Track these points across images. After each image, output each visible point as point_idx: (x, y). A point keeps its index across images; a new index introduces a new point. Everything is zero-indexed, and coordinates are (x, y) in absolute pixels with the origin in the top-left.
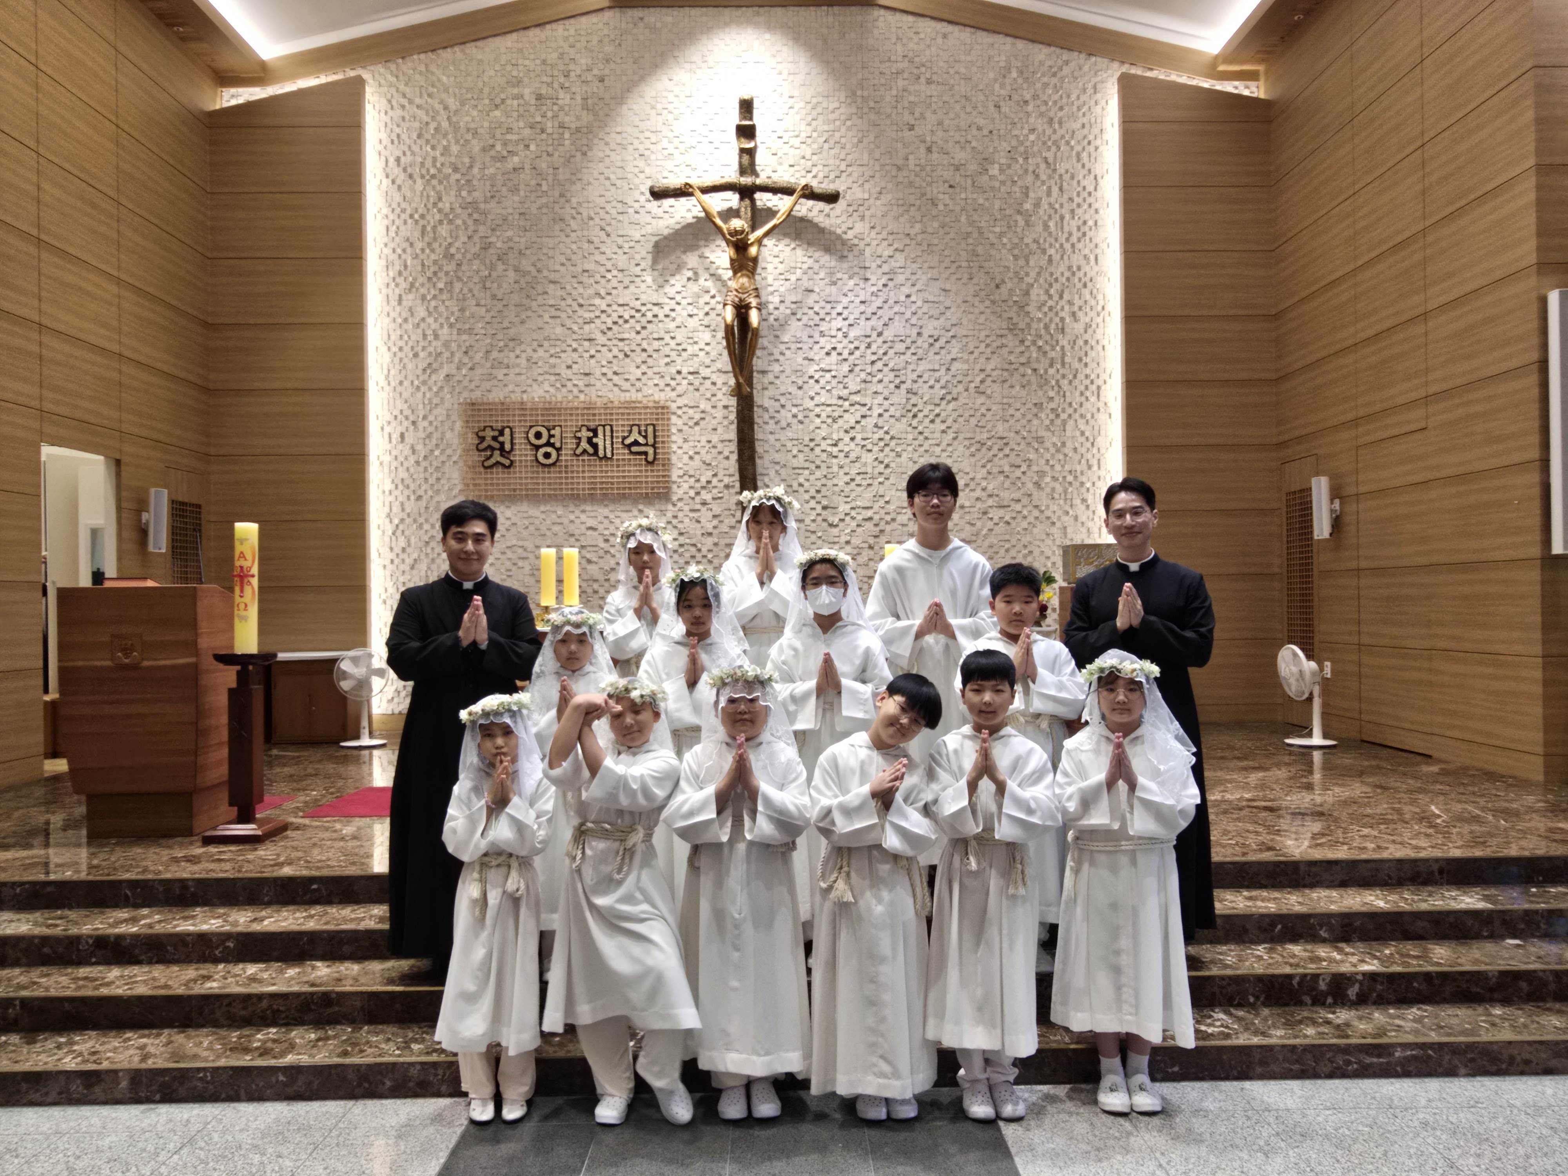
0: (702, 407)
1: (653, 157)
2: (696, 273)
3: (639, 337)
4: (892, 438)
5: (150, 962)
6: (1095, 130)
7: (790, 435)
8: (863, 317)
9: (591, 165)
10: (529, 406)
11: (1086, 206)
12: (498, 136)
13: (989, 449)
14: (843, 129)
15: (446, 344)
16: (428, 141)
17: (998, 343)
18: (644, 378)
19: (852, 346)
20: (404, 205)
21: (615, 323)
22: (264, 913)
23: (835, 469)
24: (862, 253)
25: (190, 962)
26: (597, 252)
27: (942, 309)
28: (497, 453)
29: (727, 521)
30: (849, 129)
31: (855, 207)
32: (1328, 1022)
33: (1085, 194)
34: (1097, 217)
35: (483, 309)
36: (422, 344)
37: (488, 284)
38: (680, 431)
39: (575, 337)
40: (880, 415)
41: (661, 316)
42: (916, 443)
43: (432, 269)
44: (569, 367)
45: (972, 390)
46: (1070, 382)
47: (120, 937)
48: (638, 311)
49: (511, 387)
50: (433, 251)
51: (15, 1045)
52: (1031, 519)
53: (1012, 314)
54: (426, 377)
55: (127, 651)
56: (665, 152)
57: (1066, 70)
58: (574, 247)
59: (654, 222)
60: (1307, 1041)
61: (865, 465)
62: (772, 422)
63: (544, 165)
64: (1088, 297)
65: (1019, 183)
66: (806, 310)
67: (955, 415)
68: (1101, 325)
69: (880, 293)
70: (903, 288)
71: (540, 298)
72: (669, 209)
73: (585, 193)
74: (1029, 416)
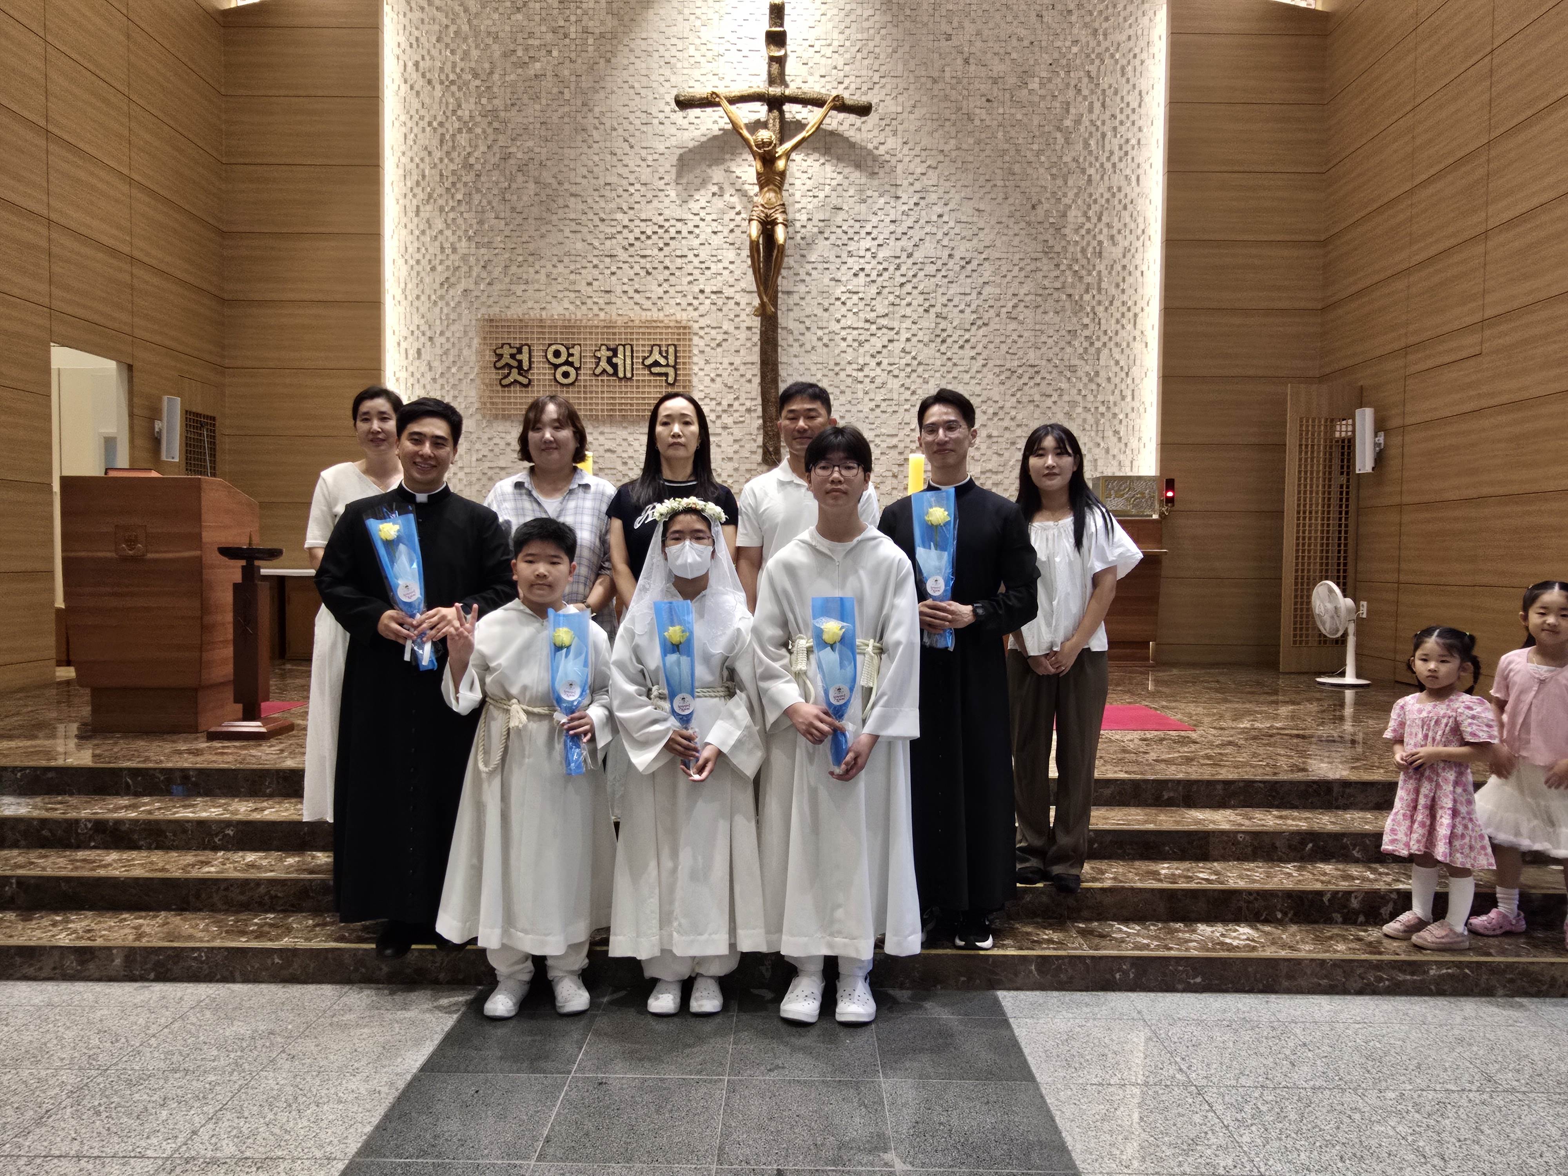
0: (725, 327)
1: (679, 65)
2: (721, 188)
3: (661, 254)
4: (920, 364)
5: (149, 848)
6: (1142, 43)
7: (814, 358)
8: (893, 237)
9: (614, 72)
10: (548, 323)
11: (1129, 124)
12: (520, 40)
13: (1020, 378)
14: (878, 38)
15: (464, 258)
16: (447, 45)
17: (1033, 267)
18: (666, 297)
19: (881, 267)
20: (422, 112)
21: (637, 239)
22: (265, 804)
23: (860, 394)
24: (893, 170)
25: (190, 849)
26: (619, 164)
27: (976, 230)
28: (515, 371)
29: (747, 446)
30: (883, 38)
31: (888, 121)
32: (1359, 939)
33: (1129, 112)
34: (1140, 135)
35: (503, 222)
36: (440, 257)
37: (508, 196)
38: (702, 352)
39: (596, 252)
40: (908, 340)
41: (685, 233)
42: (945, 369)
43: (450, 180)
44: (589, 284)
45: (1003, 315)
46: (1106, 309)
47: (118, 822)
48: (661, 227)
49: (530, 304)
50: (451, 160)
51: (10, 921)
53: (1048, 236)
54: (443, 291)
55: (131, 542)
56: (692, 60)
58: (596, 158)
59: (679, 133)
60: (1338, 956)
61: (891, 391)
62: (796, 344)
63: (566, 73)
64: (1128, 220)
65: (1060, 98)
66: (834, 229)
67: (985, 341)
68: (1141, 249)
69: (911, 213)
70: (935, 208)
71: (560, 211)
72: (696, 121)
73: (608, 102)
74: (1062, 344)
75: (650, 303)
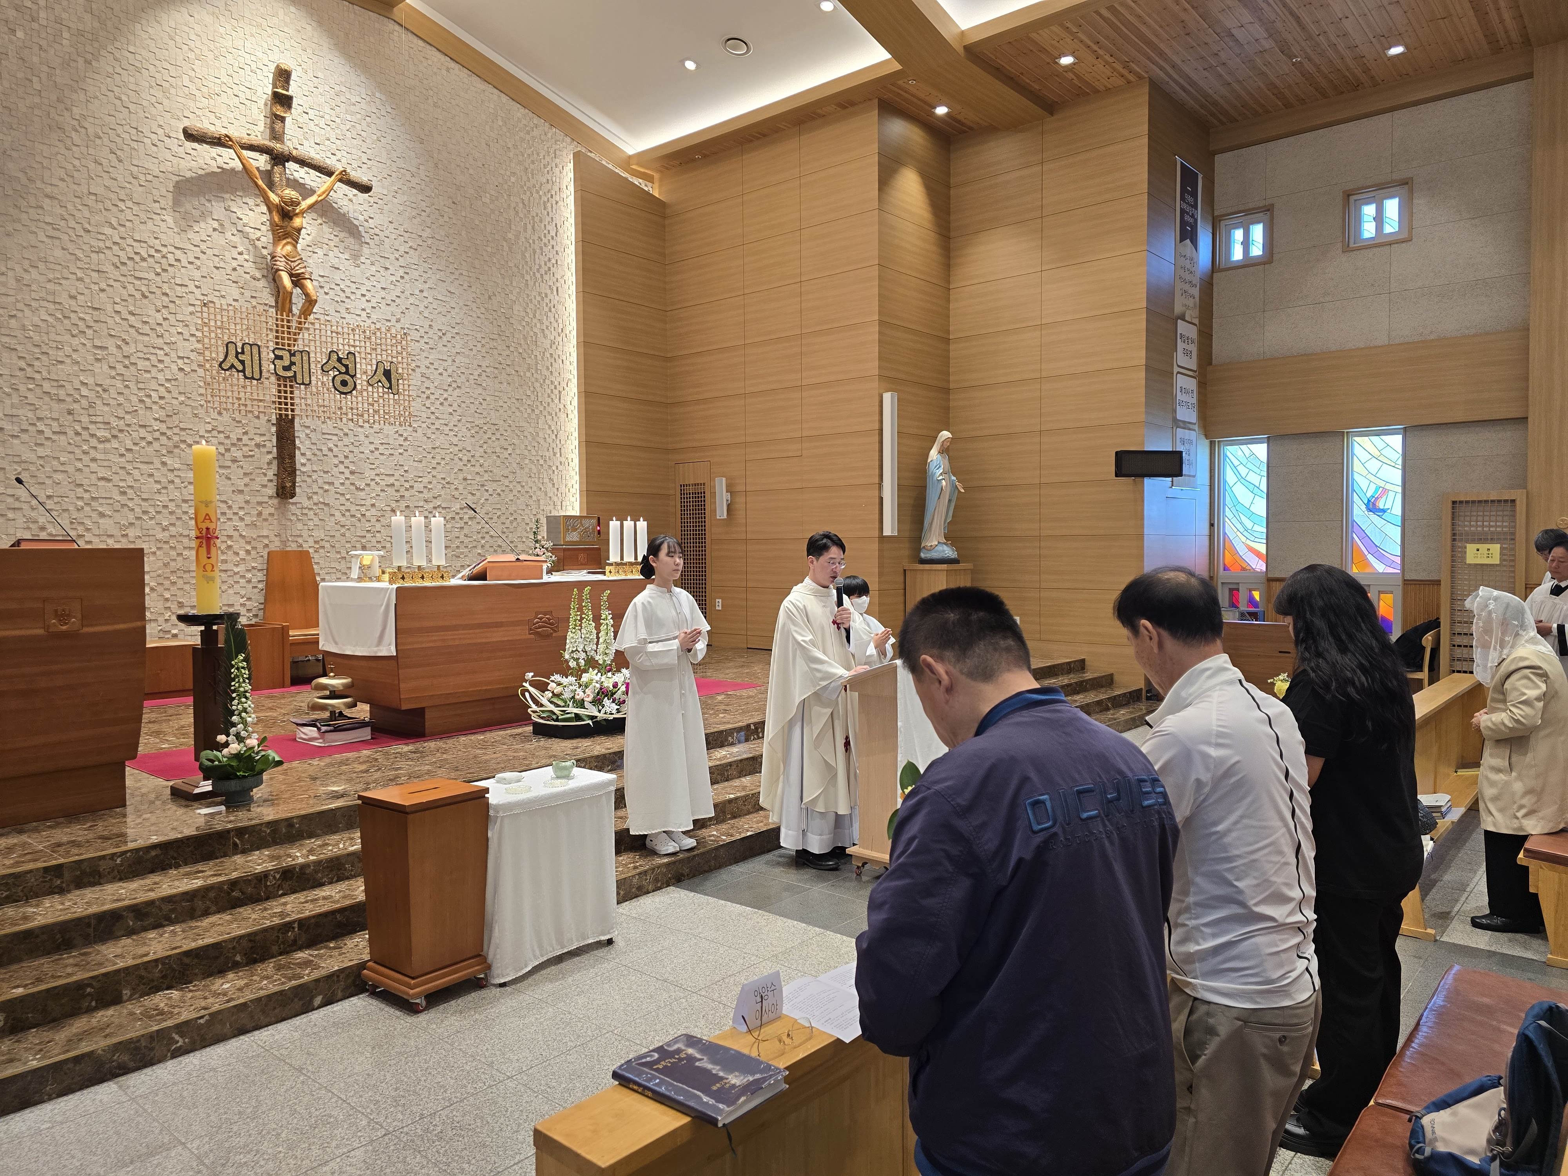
1: (173, 91)
2: (222, 225)
3: (158, 279)
6: (557, 188)
8: (384, 302)
9: (97, 76)
13: (485, 433)
17: (491, 345)
18: (165, 324)
21: (130, 258)
24: (382, 243)
26: (105, 175)
27: (449, 308)
30: (369, 125)
31: (385, 202)
33: (550, 238)
42: (429, 421)
44: (73, 297)
45: (472, 382)
46: (541, 385)
48: (157, 251)
52: (515, 493)
53: (500, 323)
56: (185, 90)
57: (536, 132)
58: (77, 163)
59: (175, 160)
63: (35, 59)
64: (552, 319)
65: (505, 216)
66: (333, 286)
67: (459, 400)
68: (561, 343)
69: (397, 283)
70: (416, 283)
71: (31, 211)
72: (193, 152)
73: (90, 106)
74: (514, 409)
75: (147, 327)
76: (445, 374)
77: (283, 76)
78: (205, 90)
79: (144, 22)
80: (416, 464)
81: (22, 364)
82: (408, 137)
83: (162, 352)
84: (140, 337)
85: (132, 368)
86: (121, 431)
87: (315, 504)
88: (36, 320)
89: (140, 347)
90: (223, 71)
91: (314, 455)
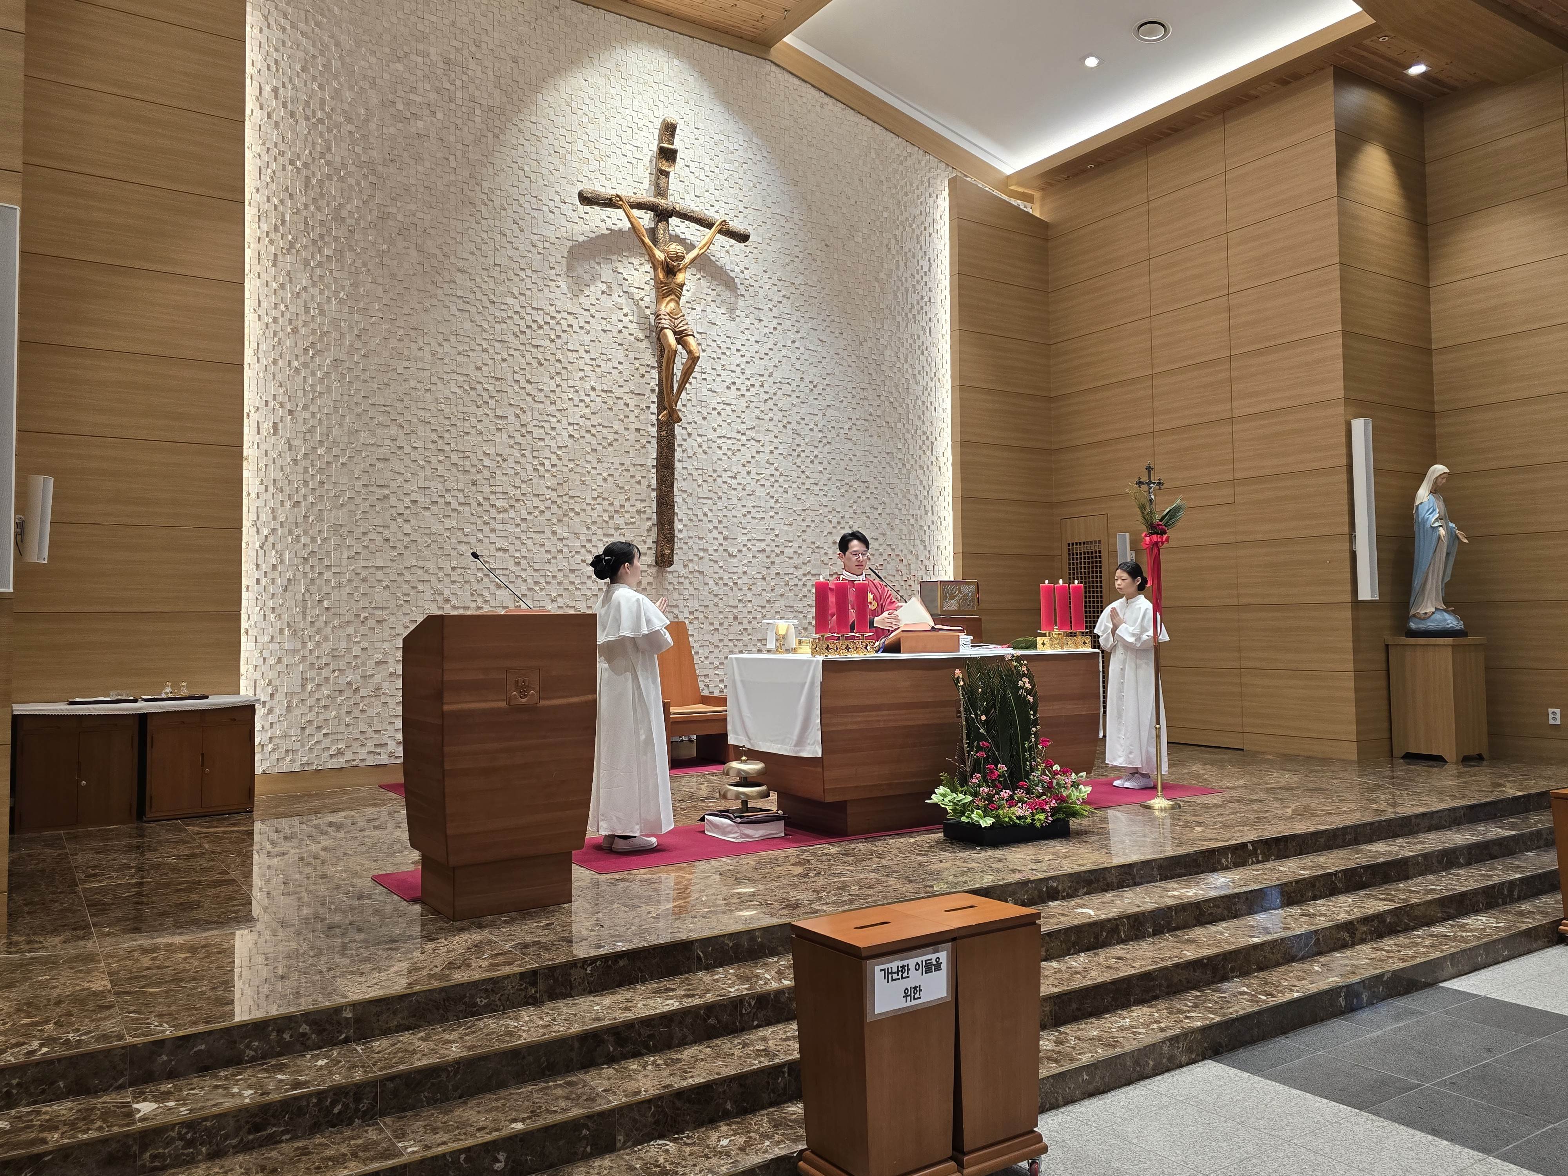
0: (616, 427)
1: (568, 157)
2: (610, 288)
3: (552, 346)
4: (781, 475)
6: (930, 220)
7: (698, 463)
8: (757, 356)
9: (503, 149)
11: (923, 284)
12: (400, 92)
13: (855, 490)
14: (741, 171)
15: (335, 322)
17: (863, 394)
18: (558, 390)
19: (748, 383)
21: (529, 327)
23: (734, 500)
24: (756, 294)
26: (509, 246)
27: (819, 358)
30: (745, 173)
33: (923, 273)
34: (930, 294)
35: (381, 288)
36: (303, 318)
37: (387, 261)
39: (485, 336)
40: (772, 452)
41: (576, 328)
42: (800, 481)
43: (317, 231)
44: (479, 368)
45: (842, 436)
46: (913, 436)
48: (553, 318)
50: (319, 209)
52: (885, 556)
53: (872, 370)
54: (308, 358)
56: (580, 154)
57: (909, 162)
58: (485, 236)
59: (569, 226)
61: (759, 498)
62: (680, 450)
63: (452, 139)
64: (925, 363)
65: (877, 254)
66: (711, 343)
67: (829, 457)
68: (934, 389)
69: (770, 335)
70: (789, 333)
71: (446, 286)
72: (584, 216)
73: (497, 179)
74: (884, 464)
75: (542, 395)
76: (816, 429)
77: (669, 129)
78: (596, 152)
79: (544, 91)
80: (786, 528)
81: (434, 436)
82: (783, 180)
83: (554, 420)
84: (536, 405)
85: (528, 437)
86: (517, 500)
87: (691, 572)
88: (447, 393)
89: (536, 414)
90: (613, 132)
91: (691, 520)
